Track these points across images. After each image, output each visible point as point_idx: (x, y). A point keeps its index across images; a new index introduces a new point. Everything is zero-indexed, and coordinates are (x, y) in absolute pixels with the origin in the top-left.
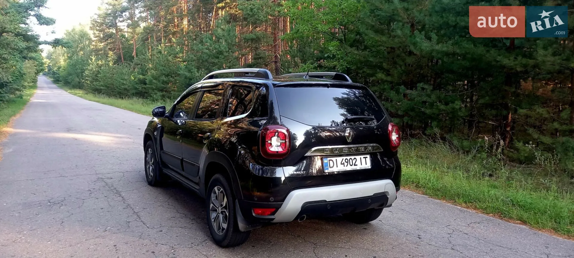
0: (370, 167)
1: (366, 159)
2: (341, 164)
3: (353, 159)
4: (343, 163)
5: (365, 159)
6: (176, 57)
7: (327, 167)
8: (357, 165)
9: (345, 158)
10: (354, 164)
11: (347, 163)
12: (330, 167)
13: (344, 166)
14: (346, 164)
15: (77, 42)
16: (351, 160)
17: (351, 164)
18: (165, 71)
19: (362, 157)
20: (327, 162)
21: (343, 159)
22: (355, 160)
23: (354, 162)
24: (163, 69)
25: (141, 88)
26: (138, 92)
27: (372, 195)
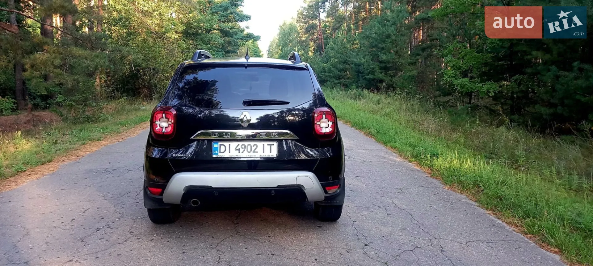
0: (275, 156)
1: (272, 146)
2: (236, 149)
3: (252, 146)
4: (238, 148)
5: (269, 146)
6: (353, 44)
7: (217, 152)
8: (257, 152)
9: (241, 143)
10: (253, 150)
11: (243, 150)
12: (221, 152)
13: (239, 152)
14: (241, 150)
15: (287, 35)
16: (249, 147)
17: (249, 150)
18: (342, 59)
19: (266, 144)
20: (217, 146)
21: (239, 145)
22: (255, 146)
23: (253, 148)
24: (340, 57)
25: (324, 76)
26: (322, 80)
27: (276, 186)
